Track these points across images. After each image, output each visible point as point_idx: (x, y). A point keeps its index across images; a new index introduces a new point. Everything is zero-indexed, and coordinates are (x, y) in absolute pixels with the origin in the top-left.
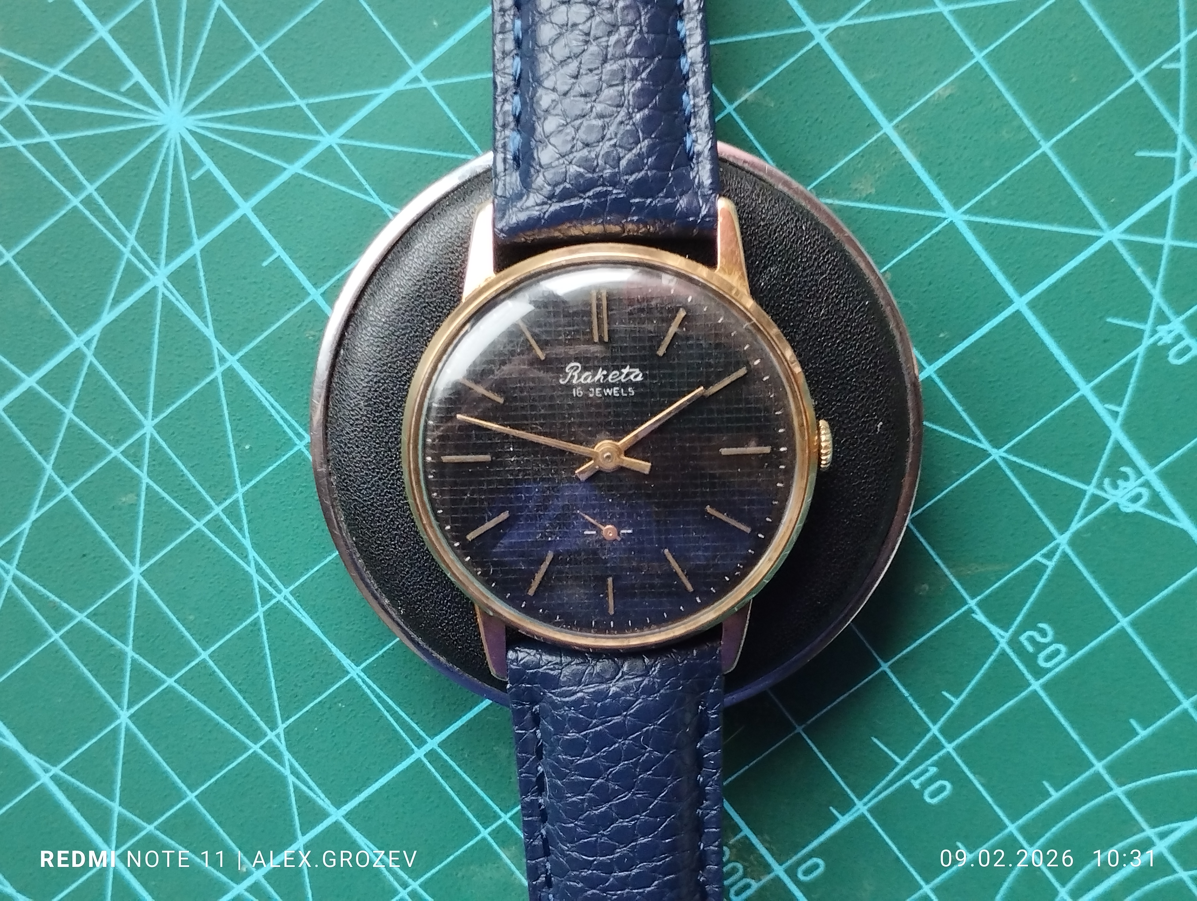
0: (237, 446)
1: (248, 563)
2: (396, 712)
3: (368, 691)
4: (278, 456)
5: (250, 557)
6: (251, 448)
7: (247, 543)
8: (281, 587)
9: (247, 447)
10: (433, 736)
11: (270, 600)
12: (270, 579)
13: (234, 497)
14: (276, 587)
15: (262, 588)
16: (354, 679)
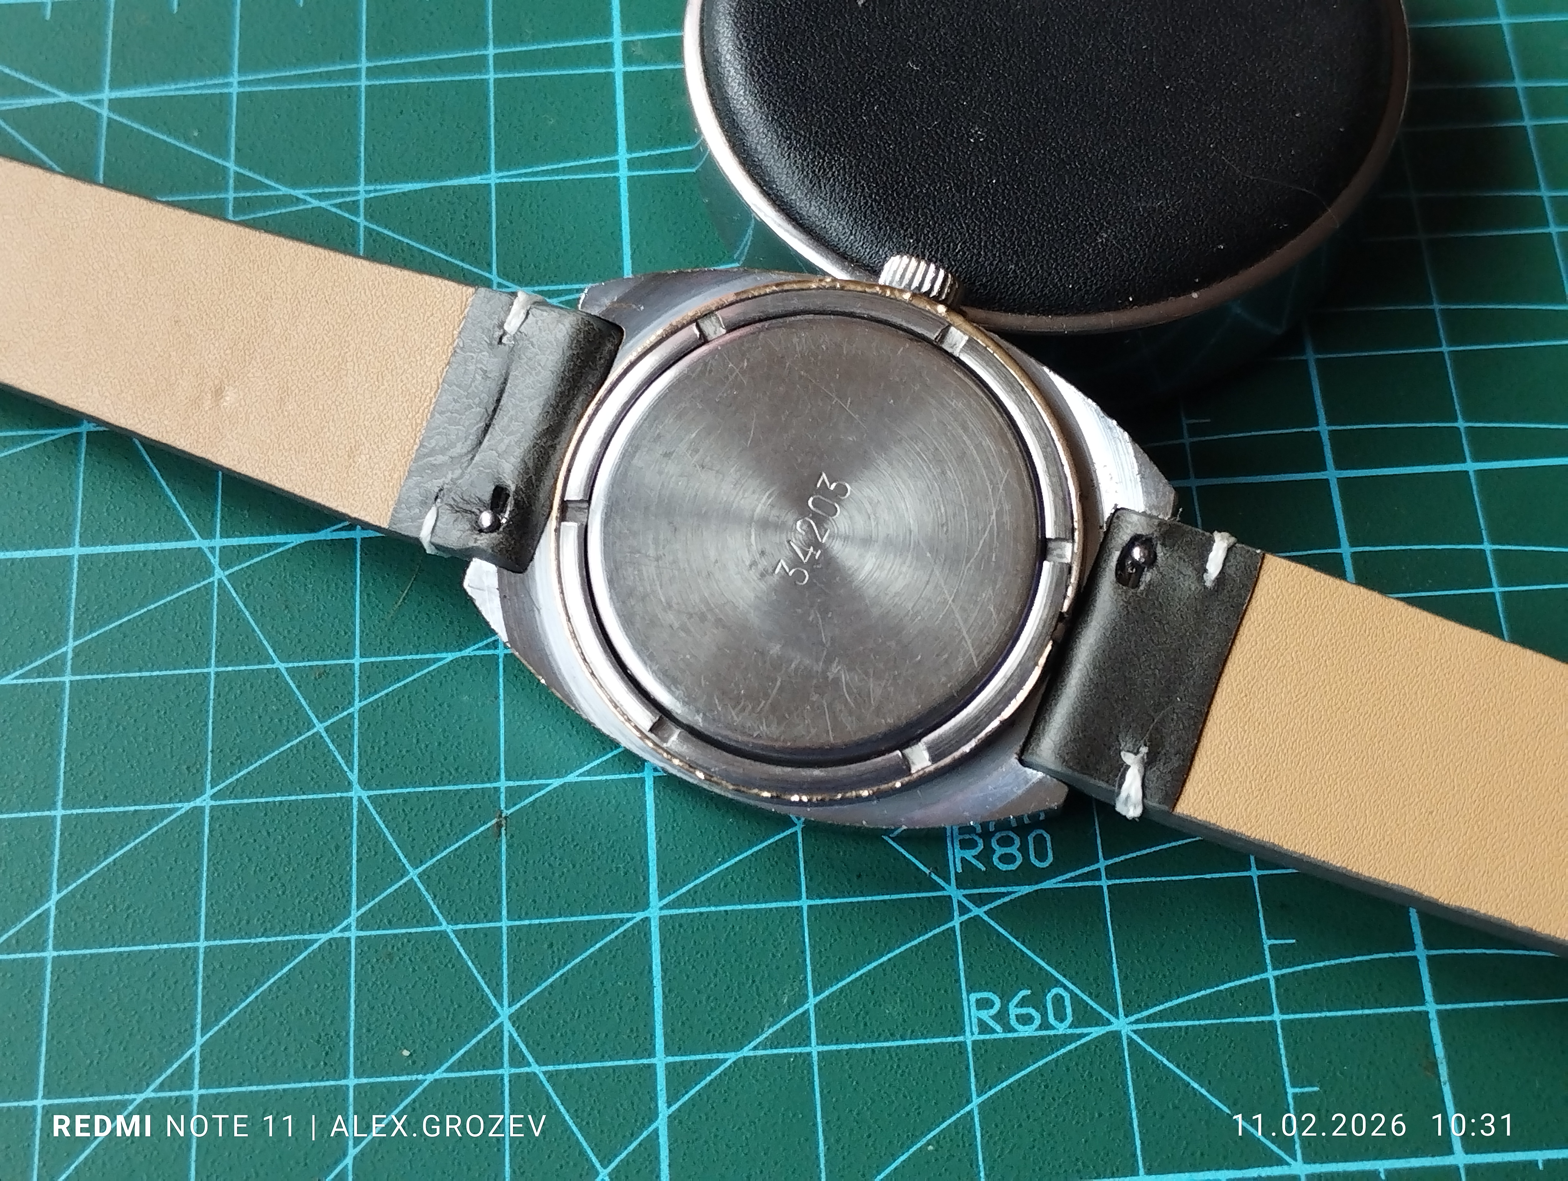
0: (187, 141)
1: (305, 202)
2: (564, 168)
3: (524, 179)
4: (228, 113)
5: (302, 197)
6: (200, 131)
7: (284, 190)
8: (353, 189)
9: (196, 134)
10: (615, 151)
11: (358, 207)
12: (337, 193)
13: (232, 174)
14: (349, 194)
15: (339, 206)
16: (500, 184)
